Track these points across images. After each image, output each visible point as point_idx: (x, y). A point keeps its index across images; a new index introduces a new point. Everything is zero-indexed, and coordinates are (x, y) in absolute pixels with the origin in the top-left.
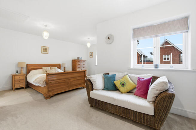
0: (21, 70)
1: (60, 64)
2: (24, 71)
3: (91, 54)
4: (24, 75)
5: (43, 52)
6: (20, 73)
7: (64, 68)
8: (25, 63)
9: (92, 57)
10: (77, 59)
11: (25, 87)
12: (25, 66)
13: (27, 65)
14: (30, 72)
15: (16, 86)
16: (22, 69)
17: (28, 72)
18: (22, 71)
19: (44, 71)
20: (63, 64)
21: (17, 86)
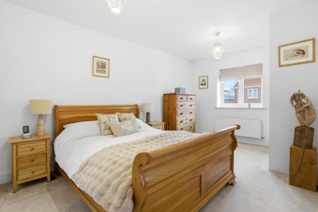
0: (38, 125)
1: (137, 105)
2: (47, 127)
3: (204, 80)
4: (45, 140)
5: (95, 73)
6: (36, 134)
7: (148, 114)
8: (48, 102)
9: (206, 86)
10: (173, 92)
11: (48, 176)
12: (50, 112)
13: (56, 108)
14: (64, 129)
15: (20, 177)
16: (42, 122)
17: (58, 129)
18: (42, 128)
19: (103, 126)
20: (143, 105)
21: (26, 175)
